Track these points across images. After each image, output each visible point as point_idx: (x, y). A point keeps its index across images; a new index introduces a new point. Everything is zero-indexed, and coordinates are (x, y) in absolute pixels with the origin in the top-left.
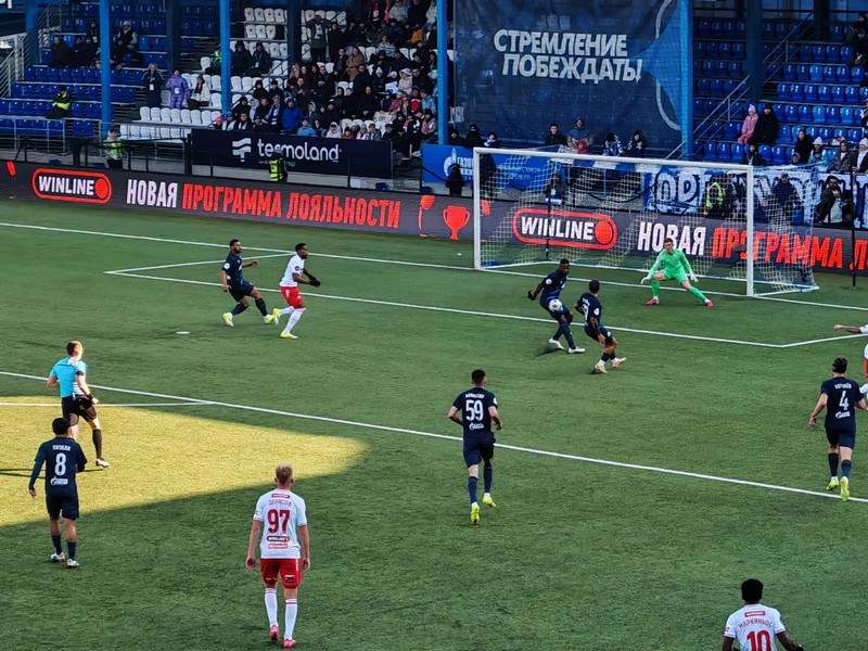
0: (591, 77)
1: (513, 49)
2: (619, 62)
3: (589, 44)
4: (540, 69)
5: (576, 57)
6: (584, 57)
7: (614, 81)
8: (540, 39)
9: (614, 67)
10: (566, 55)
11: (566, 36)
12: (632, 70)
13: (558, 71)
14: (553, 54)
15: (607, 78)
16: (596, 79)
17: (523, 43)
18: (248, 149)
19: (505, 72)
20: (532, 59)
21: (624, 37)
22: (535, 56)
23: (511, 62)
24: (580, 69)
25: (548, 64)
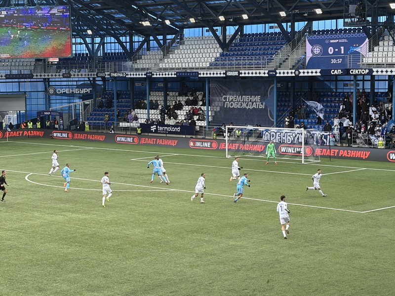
0: (250, 107)
1: (227, 100)
2: (258, 103)
3: (250, 99)
4: (235, 106)
5: (246, 102)
6: (248, 102)
7: (256, 108)
8: (236, 97)
9: (256, 104)
10: (243, 102)
11: (243, 96)
12: (262, 105)
13: (241, 106)
14: (240, 101)
15: (254, 108)
16: (251, 108)
17: (230, 99)
18: (155, 128)
19: (225, 107)
20: (233, 103)
21: (260, 96)
22: (234, 102)
23: (227, 104)
24: (247, 105)
25: (238, 104)
